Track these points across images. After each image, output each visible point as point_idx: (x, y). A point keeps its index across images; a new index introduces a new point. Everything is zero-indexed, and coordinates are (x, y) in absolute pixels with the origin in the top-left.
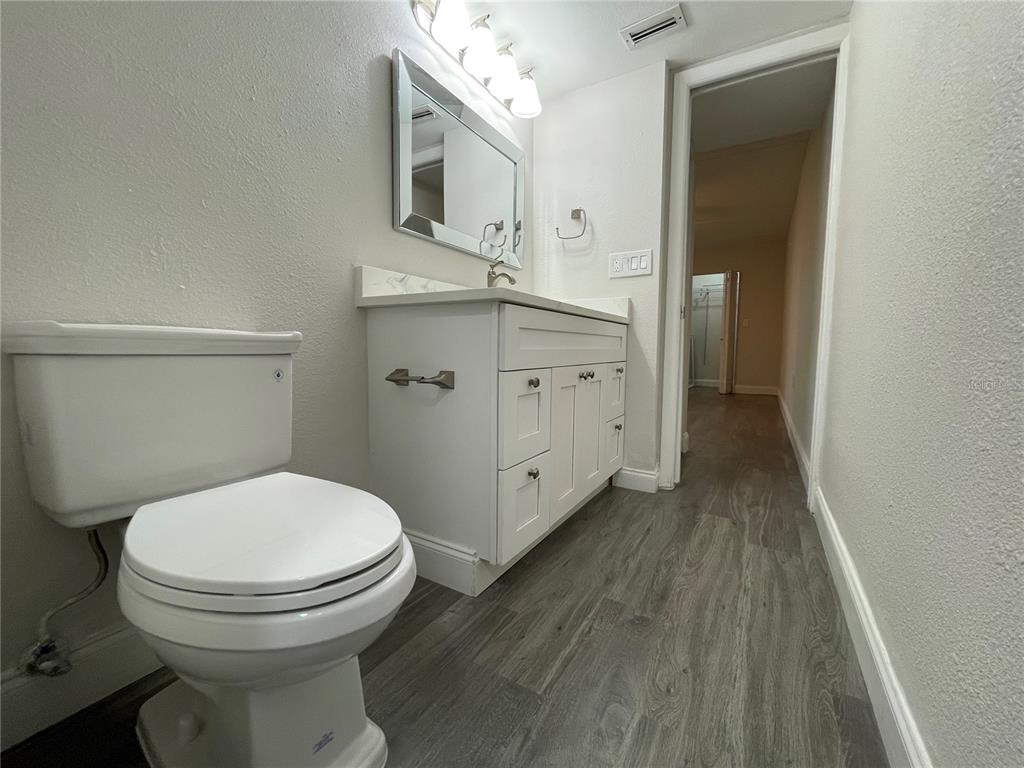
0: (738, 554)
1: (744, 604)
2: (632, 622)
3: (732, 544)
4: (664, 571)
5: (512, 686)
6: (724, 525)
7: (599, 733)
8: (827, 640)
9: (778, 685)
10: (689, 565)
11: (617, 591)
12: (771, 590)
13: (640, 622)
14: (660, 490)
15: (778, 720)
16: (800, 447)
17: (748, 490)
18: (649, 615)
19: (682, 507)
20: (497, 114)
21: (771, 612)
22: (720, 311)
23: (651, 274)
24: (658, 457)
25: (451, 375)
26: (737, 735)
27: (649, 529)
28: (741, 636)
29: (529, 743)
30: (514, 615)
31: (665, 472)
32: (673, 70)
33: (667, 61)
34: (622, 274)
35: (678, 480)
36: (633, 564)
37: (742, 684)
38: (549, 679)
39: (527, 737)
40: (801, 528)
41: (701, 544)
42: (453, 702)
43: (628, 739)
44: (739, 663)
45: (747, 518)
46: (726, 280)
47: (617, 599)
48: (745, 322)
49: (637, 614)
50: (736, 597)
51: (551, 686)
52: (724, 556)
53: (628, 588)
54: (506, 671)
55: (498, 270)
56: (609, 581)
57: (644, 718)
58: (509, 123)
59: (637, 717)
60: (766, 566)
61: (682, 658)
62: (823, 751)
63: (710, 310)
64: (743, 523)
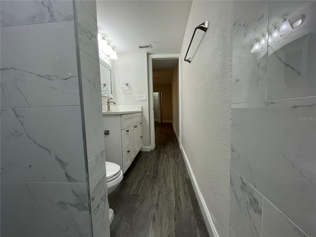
0: (169, 161)
1: (171, 169)
2: (152, 178)
3: (168, 159)
4: (156, 167)
5: (134, 195)
6: (165, 156)
7: (152, 196)
8: (184, 171)
9: (178, 180)
10: (160, 165)
11: (148, 173)
12: (175, 166)
13: (154, 177)
14: (151, 150)
15: (178, 185)
16: (177, 136)
17: (169, 147)
18: (155, 176)
19: (157, 153)
20: (106, 58)
21: (175, 169)
22: (158, 101)
23: (146, 100)
24: (150, 143)
25: (108, 131)
26: (173, 189)
27: (151, 160)
28: (171, 175)
29: (140, 202)
30: (128, 184)
31: (152, 146)
32: (148, 54)
33: (147, 53)
34: (139, 100)
35: (155, 147)
36: (150, 167)
37: (173, 182)
38: (140, 192)
39: (139, 201)
40: (179, 153)
41: (162, 160)
42: (123, 201)
43: (157, 195)
44: (172, 179)
45: (169, 153)
46: (159, 94)
47: (149, 175)
48: (164, 105)
49: (153, 176)
50: (170, 169)
51: (141, 192)
52: (166, 162)
53: (150, 172)
54: (131, 193)
55: (110, 101)
56: (146, 172)
57: (158, 192)
58: (109, 60)
59: (157, 192)
60: (174, 162)
61: (162, 181)
62: (184, 186)
63: (155, 101)
64: (169, 154)
